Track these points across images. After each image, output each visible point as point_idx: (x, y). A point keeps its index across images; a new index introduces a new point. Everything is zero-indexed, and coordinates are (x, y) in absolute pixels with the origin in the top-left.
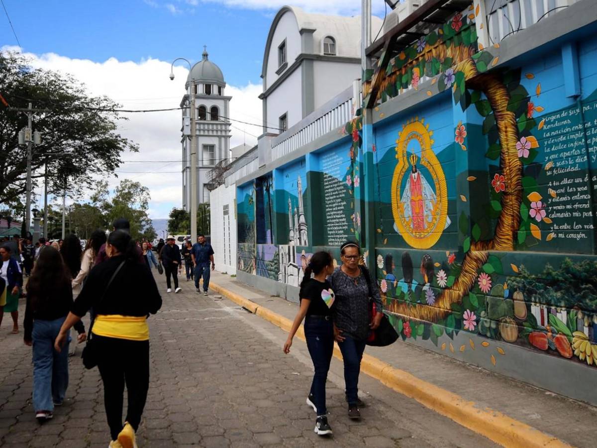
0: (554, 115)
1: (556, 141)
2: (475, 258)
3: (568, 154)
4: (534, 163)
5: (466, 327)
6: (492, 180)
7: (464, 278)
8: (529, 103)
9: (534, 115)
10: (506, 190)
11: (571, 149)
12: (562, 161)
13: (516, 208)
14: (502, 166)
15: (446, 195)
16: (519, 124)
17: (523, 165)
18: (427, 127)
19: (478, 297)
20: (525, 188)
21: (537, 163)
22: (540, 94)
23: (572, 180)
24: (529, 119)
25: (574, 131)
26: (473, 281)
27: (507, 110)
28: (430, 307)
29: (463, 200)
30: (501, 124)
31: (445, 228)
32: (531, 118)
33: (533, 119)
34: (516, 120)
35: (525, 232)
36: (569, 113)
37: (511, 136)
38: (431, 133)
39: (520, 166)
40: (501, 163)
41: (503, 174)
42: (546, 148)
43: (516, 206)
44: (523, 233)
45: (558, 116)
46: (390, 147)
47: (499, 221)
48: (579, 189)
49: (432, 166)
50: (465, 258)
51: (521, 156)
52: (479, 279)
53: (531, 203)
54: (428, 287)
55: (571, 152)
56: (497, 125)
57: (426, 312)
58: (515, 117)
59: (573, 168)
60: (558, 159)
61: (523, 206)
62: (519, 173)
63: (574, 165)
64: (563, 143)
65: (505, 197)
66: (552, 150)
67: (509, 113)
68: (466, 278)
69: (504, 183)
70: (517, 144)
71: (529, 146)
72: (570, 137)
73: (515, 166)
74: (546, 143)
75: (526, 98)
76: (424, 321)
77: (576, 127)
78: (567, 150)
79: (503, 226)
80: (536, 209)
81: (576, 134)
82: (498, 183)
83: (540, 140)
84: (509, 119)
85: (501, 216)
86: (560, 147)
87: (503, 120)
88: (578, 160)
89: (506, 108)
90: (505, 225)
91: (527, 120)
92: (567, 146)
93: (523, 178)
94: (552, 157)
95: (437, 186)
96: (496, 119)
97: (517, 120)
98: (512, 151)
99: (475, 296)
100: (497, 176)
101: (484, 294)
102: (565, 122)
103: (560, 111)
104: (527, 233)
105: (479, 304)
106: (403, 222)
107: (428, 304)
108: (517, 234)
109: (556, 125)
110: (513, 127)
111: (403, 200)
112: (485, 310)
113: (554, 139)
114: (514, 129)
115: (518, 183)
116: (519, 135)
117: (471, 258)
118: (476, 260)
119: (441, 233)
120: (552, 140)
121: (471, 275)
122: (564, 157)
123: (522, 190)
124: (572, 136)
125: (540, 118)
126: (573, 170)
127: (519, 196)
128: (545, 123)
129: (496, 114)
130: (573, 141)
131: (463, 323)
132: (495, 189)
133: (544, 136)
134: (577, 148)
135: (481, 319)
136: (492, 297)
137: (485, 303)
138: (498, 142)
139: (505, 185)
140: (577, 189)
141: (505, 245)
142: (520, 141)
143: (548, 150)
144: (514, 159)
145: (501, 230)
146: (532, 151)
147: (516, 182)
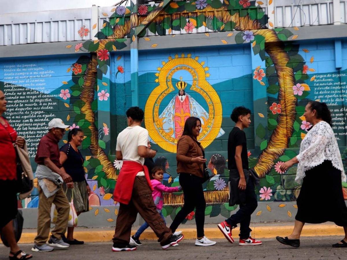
0: (322, 75)
1: (323, 89)
2: (272, 153)
3: (331, 96)
4: (306, 99)
5: (263, 198)
6: (270, 106)
7: (261, 167)
8: (304, 65)
9: (308, 72)
10: (281, 113)
11: (333, 94)
12: (326, 100)
13: (290, 124)
14: (280, 98)
15: (222, 114)
16: (295, 76)
17: (297, 99)
18: (202, 64)
19: (274, 178)
20: (297, 112)
21: (308, 99)
22: (313, 62)
23: (333, 110)
24: (304, 74)
25: (335, 85)
26: (270, 168)
27: (287, 66)
28: (220, 192)
29: (261, 116)
30: (281, 74)
31: (218, 137)
32: (305, 74)
33: (307, 75)
34: (293, 73)
35: (296, 138)
36: (332, 76)
37: (289, 81)
38: (206, 69)
39: (295, 99)
40: (279, 97)
41: (280, 103)
42: (315, 92)
43: (290, 122)
44: (295, 139)
45: (325, 76)
46: (147, 72)
47: (275, 131)
48: (337, 115)
49: (205, 92)
50: (262, 154)
51: (296, 94)
52: (275, 166)
53: (302, 121)
54: (218, 178)
55: (333, 95)
56: (277, 73)
57: (214, 196)
58: (293, 71)
59: (333, 104)
60: (323, 98)
61: (296, 123)
62: (294, 103)
63: (334, 102)
64: (328, 90)
65: (281, 117)
66: (320, 93)
67: (288, 68)
68: (262, 166)
69: (280, 108)
70: (293, 87)
71: (303, 89)
72: (332, 88)
73: (291, 100)
74: (316, 89)
75: (302, 62)
76: (212, 203)
77: (337, 83)
78: (330, 94)
79: (278, 134)
80: (306, 124)
81: (337, 87)
82: (276, 108)
83: (312, 87)
84: (288, 71)
85: (277, 128)
86: (325, 92)
87: (283, 71)
88: (337, 100)
89: (286, 65)
90: (280, 134)
91: (302, 75)
92: (330, 92)
93: (297, 107)
94: (320, 97)
95: (211, 107)
96: (277, 70)
97: (295, 73)
98: (289, 90)
99: (271, 177)
100: (274, 104)
101: (280, 175)
102: (330, 80)
103: (327, 74)
104: (297, 138)
105: (275, 181)
106: (160, 133)
107: (217, 190)
108: (290, 139)
109: (324, 80)
110: (291, 77)
111: (163, 115)
112: (281, 185)
113: (322, 87)
114: (292, 78)
115: (292, 109)
116: (295, 82)
117: (268, 153)
118: (273, 154)
119: (212, 141)
120: (320, 88)
121: (268, 164)
122: (328, 97)
123: (296, 114)
124: (333, 88)
125: (313, 75)
126: (334, 105)
127: (293, 117)
128: (316, 78)
129: (276, 66)
130: (334, 90)
131: (259, 197)
132: (272, 112)
133: (315, 85)
134: (336, 94)
135: (277, 190)
136: (287, 176)
137: (282, 180)
138: (277, 84)
139: (281, 110)
140: (335, 115)
141: (278, 146)
142: (296, 85)
143: (317, 93)
144: (291, 95)
145: (276, 137)
146: (305, 92)
147: (291, 109)
